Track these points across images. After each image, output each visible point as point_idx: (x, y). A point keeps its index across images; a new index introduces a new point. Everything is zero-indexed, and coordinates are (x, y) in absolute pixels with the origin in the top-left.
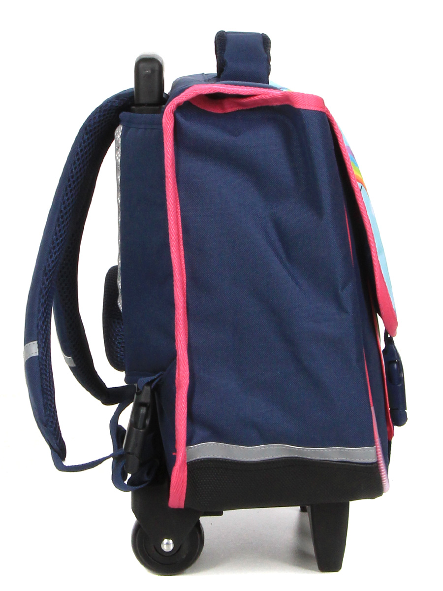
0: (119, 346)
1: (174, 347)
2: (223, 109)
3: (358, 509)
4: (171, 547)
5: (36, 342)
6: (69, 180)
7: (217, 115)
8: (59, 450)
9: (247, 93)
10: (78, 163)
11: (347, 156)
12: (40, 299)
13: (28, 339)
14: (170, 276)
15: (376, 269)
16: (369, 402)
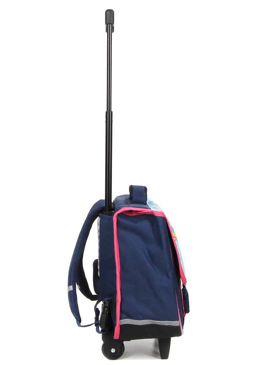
0: (98, 287)
1: (116, 289)
2: (132, 214)
3: (174, 340)
4: (114, 351)
5: (72, 286)
6: (83, 234)
7: (130, 216)
8: (79, 320)
9: (140, 210)
10: (86, 229)
11: (171, 230)
12: (74, 269)
13: (69, 285)
14: (115, 267)
15: (180, 265)
16: (177, 307)
